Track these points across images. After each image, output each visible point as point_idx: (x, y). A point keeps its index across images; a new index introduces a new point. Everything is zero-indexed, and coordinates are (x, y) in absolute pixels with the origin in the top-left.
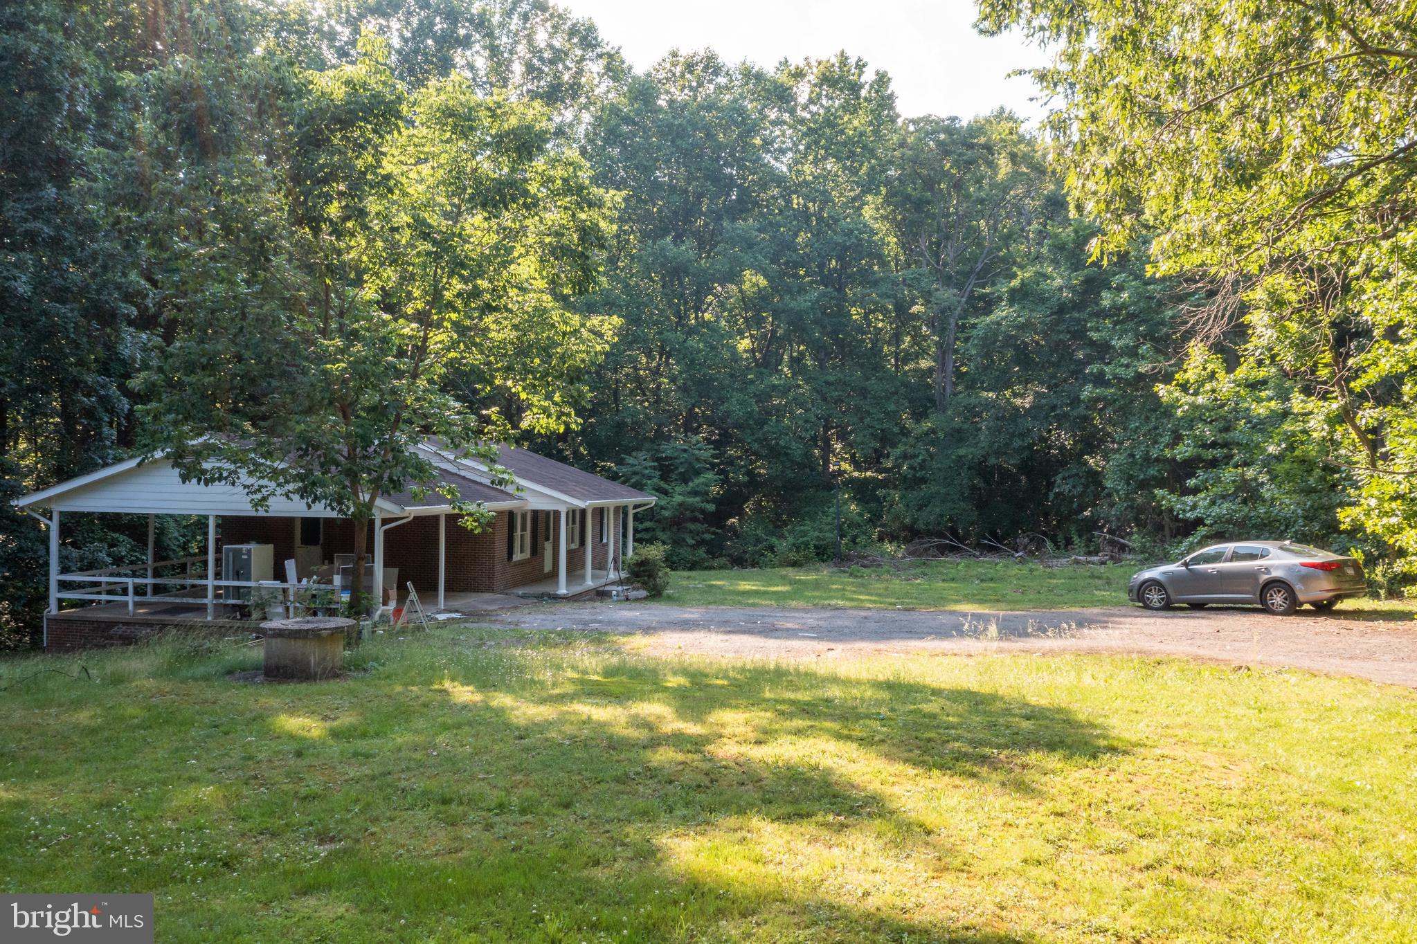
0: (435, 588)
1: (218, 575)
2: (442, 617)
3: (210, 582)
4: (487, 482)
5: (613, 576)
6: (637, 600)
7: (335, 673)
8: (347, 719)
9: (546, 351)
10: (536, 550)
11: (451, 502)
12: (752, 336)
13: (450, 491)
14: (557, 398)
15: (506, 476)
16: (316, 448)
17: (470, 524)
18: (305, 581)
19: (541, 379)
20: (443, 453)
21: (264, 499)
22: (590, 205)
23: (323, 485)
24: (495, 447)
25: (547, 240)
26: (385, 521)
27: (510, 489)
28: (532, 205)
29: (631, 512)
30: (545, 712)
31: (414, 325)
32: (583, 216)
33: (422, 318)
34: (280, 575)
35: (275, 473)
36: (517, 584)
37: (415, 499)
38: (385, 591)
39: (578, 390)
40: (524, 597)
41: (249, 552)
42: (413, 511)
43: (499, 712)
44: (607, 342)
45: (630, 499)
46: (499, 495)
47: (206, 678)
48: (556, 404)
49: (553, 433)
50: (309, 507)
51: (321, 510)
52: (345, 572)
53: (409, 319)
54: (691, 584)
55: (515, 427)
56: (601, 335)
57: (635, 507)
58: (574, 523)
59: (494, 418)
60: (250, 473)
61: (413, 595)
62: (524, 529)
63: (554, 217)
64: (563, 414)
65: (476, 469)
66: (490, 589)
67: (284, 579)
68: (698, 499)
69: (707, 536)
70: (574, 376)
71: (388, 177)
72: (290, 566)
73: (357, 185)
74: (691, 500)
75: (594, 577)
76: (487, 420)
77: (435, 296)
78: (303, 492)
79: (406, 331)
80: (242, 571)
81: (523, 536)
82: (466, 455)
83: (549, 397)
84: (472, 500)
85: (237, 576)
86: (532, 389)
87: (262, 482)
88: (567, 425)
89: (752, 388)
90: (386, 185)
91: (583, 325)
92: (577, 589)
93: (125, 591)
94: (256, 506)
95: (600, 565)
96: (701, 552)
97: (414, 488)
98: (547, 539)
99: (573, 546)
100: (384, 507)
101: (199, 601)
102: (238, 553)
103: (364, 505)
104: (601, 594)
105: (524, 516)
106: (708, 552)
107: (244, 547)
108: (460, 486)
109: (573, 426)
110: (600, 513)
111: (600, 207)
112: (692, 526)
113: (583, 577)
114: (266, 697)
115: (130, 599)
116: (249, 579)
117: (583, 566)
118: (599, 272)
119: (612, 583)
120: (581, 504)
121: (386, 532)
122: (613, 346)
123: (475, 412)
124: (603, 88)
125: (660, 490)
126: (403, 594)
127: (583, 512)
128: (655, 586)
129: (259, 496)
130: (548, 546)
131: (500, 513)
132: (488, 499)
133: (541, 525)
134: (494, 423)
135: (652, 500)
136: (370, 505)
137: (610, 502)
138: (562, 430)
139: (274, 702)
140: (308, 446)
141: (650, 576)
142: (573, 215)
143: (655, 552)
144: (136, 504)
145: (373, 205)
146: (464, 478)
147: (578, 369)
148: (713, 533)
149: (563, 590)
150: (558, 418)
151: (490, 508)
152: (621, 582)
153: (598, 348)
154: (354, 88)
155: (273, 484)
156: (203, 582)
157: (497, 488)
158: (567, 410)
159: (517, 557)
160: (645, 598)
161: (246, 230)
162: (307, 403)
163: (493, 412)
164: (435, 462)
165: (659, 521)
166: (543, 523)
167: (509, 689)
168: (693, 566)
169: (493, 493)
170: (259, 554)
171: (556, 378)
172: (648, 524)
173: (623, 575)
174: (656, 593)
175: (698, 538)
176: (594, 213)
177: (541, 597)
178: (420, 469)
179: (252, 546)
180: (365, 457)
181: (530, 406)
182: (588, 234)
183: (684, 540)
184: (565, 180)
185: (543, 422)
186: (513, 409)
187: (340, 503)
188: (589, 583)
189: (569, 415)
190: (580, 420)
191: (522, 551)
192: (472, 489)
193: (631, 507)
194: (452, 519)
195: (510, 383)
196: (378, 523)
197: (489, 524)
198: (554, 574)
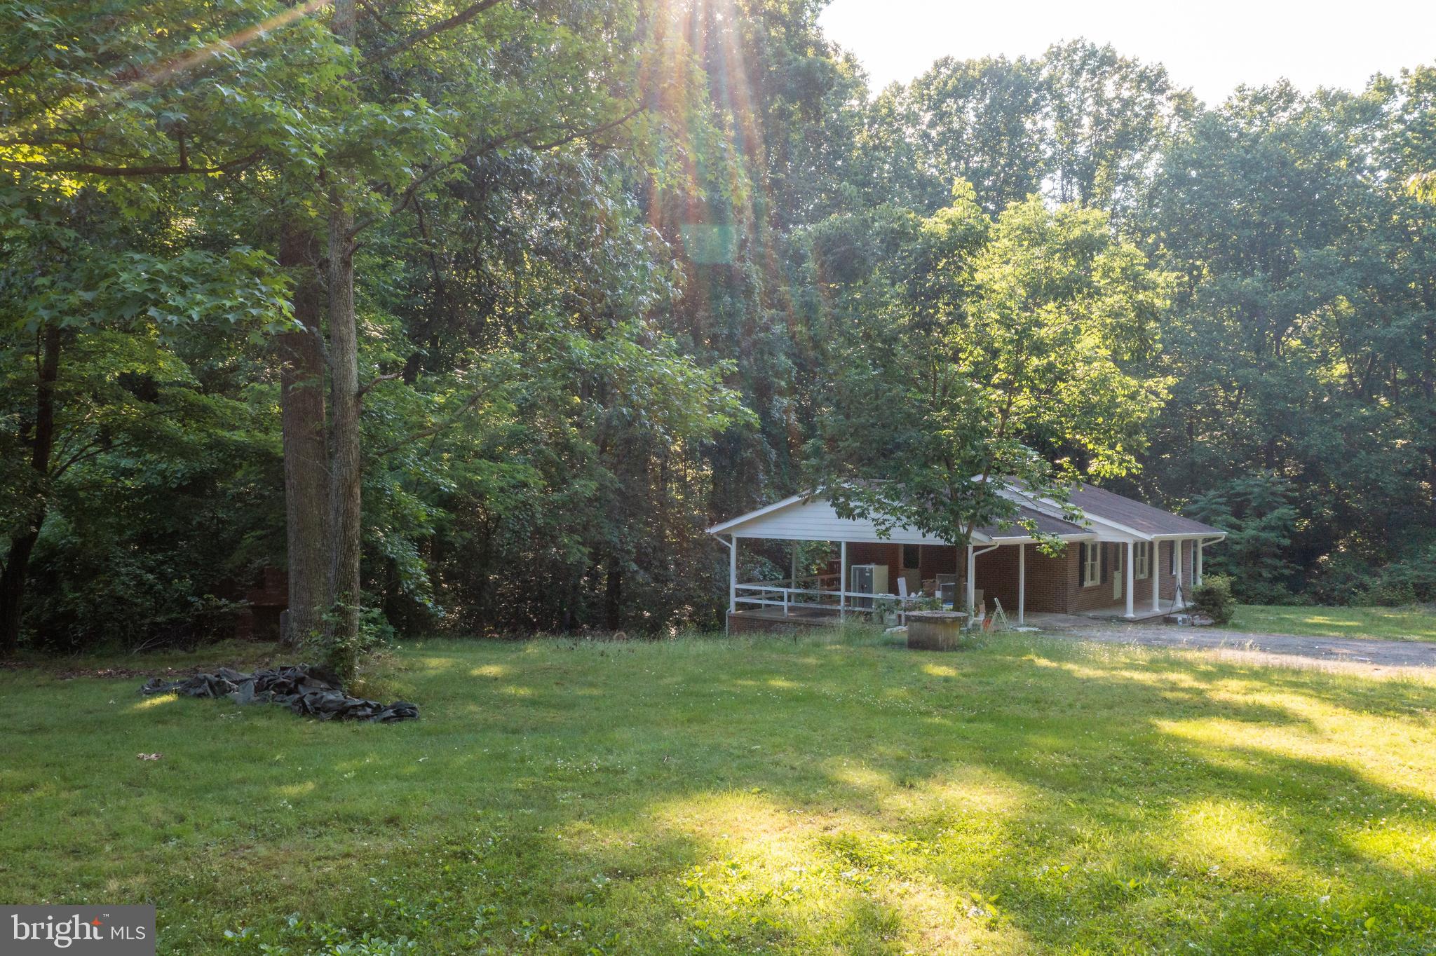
0: (1016, 608)
1: (848, 589)
2: (1021, 630)
3: (842, 593)
4: (1061, 517)
5: (1180, 604)
6: (1202, 626)
7: (956, 648)
8: (968, 670)
9: (1108, 412)
10: (1106, 577)
11: (1031, 533)
12: (1348, 361)
13: (1029, 524)
14: (1119, 448)
15: (1076, 512)
16: (929, 493)
17: (1046, 550)
18: (913, 595)
19: (1104, 433)
20: (1026, 494)
21: (888, 529)
22: (1145, 288)
23: (935, 520)
24: (1066, 489)
25: (1108, 321)
26: (976, 549)
27: (1080, 523)
28: (1097, 293)
29: (1200, 546)
30: (1100, 673)
31: (1000, 392)
32: (1141, 297)
33: (1006, 386)
34: (893, 589)
35: (893, 511)
36: (1088, 609)
37: (1002, 531)
38: (976, 605)
39: (1137, 440)
40: (1094, 618)
41: (871, 571)
42: (1000, 540)
43: (1069, 672)
44: (1162, 400)
45: (1199, 533)
46: (1071, 528)
47: (873, 646)
48: (1118, 453)
49: (1116, 477)
50: (924, 536)
51: (933, 539)
52: (945, 589)
53: (996, 387)
54: (1262, 616)
55: (1084, 472)
56: (1157, 395)
57: (1206, 540)
58: (1143, 555)
59: (1065, 466)
60: (876, 510)
61: (999, 609)
62: (1094, 559)
63: (1114, 300)
64: (1124, 461)
65: (1050, 506)
66: (1064, 611)
67: (897, 593)
68: (1273, 534)
69: (1287, 572)
70: (1133, 430)
71: (979, 287)
72: (902, 582)
73: (958, 293)
74: (1264, 535)
75: (1161, 605)
76: (1060, 468)
77: (1018, 369)
78: (920, 525)
79: (993, 397)
80: (865, 585)
81: (1093, 567)
82: (1042, 496)
83: (1112, 447)
84: (1049, 531)
85: (862, 589)
86: (1097, 441)
87: (886, 517)
88: (1128, 469)
89: (1338, 422)
90: (978, 293)
91: (1141, 387)
92: (1145, 614)
93: (782, 599)
94: (881, 534)
95: (1167, 594)
96: (1280, 588)
97: (1000, 521)
98: (1117, 569)
99: (1142, 577)
100: (978, 537)
101: (834, 607)
102: (862, 571)
103: (963, 535)
104: (1168, 620)
105: (1094, 548)
106: (1288, 588)
107: (867, 567)
108: (1037, 519)
109: (1134, 471)
110: (1169, 546)
111: (1154, 289)
112: (1269, 561)
113: (1151, 605)
114: (915, 657)
115: (785, 604)
116: (870, 592)
117: (1151, 596)
118: (1154, 341)
119: (1180, 612)
120: (1147, 537)
121: (977, 557)
122: (1168, 403)
123: (1052, 460)
124: (1173, 128)
125: (1232, 526)
126: (990, 607)
127: (1151, 544)
128: (1220, 615)
129: (883, 527)
130: (1117, 576)
131: (1071, 545)
132: (1062, 532)
133: (1111, 557)
134: (1066, 471)
135: (1223, 534)
136: (967, 536)
137: (1178, 536)
138: (1124, 474)
139: (920, 659)
140: (925, 491)
141: (1215, 605)
142: (1131, 297)
143: (1220, 582)
144: (789, 532)
145: (969, 308)
146: (1040, 513)
147: (1136, 425)
148: (1292, 569)
149: (1130, 614)
150: (1120, 464)
151: (1064, 539)
152: (1186, 611)
153: (1155, 405)
154: (954, 224)
155: (894, 519)
156: (837, 593)
157: (1069, 522)
158: (1127, 458)
159: (1088, 583)
160: (1211, 625)
161: (879, 335)
162: (923, 459)
163: (1064, 461)
164: (1018, 501)
165: (1232, 555)
166: (1111, 554)
167: (1076, 662)
168: (1271, 601)
169: (1065, 526)
170: (879, 573)
171: (1116, 432)
172: (1220, 559)
173: (1189, 604)
174: (1222, 621)
175: (1275, 573)
176: (1150, 293)
177: (1109, 620)
178: (1006, 508)
179: (873, 566)
180: (964, 499)
181: (1096, 456)
182: (1145, 312)
183: (1261, 575)
184: (1123, 269)
185: (1108, 467)
186: (1081, 458)
187: (947, 534)
188: (1157, 610)
189: (1129, 462)
190: (1140, 466)
191: (1092, 578)
192: (1047, 523)
193: (1200, 542)
194: (1030, 548)
195: (1078, 437)
196: (970, 549)
197: (1063, 551)
198: (1122, 602)
